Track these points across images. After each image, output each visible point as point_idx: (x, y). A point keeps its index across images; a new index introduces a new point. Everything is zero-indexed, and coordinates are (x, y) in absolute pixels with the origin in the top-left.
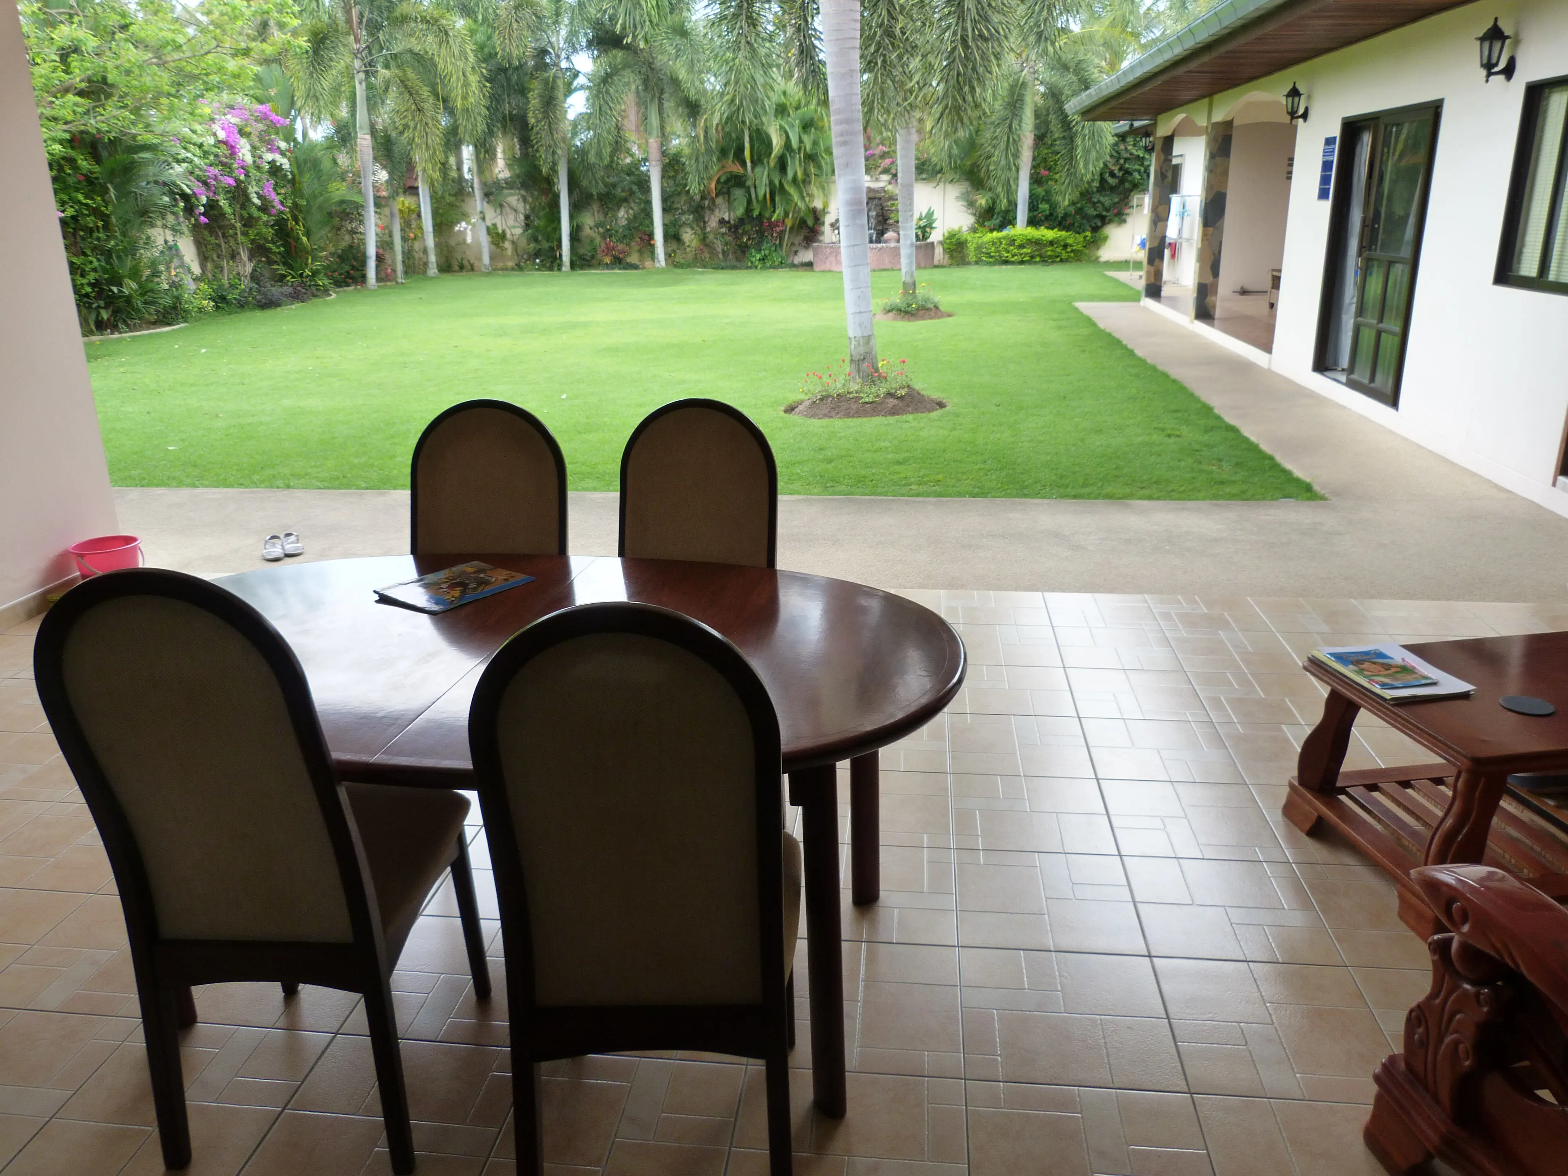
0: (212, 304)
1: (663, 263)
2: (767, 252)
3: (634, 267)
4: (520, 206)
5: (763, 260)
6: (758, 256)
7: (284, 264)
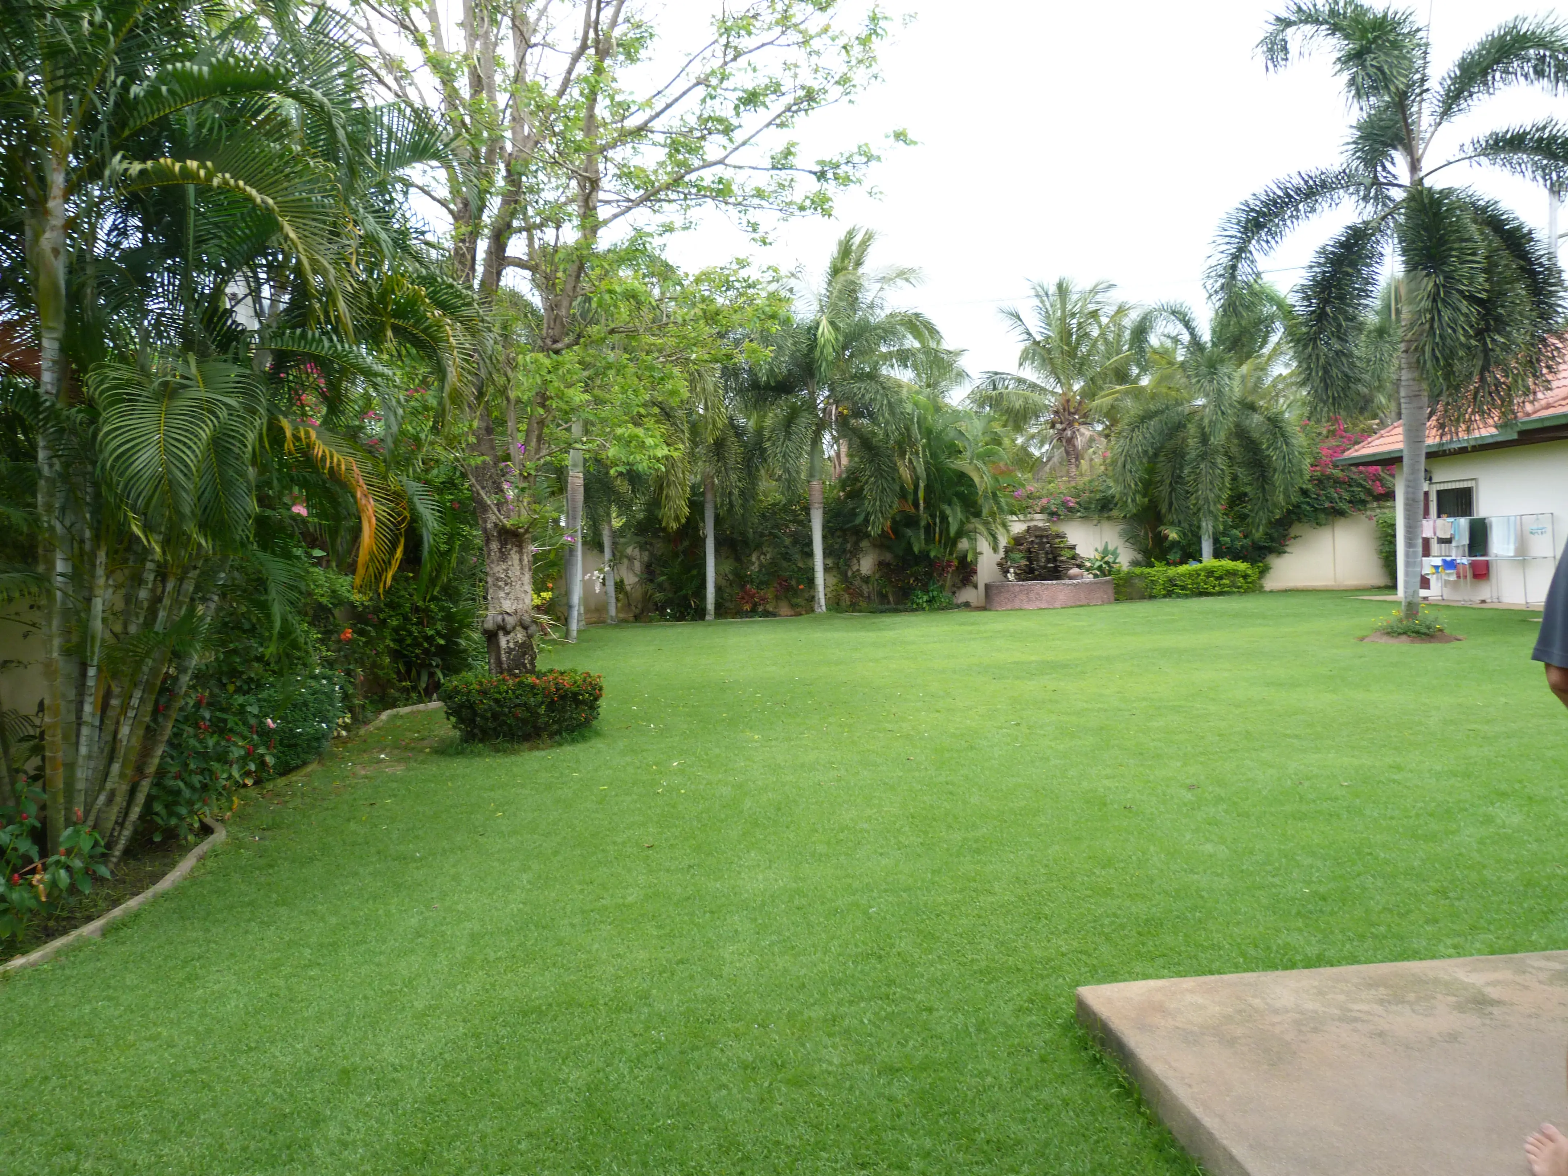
1: (824, 608)
2: (935, 593)
3: (774, 615)
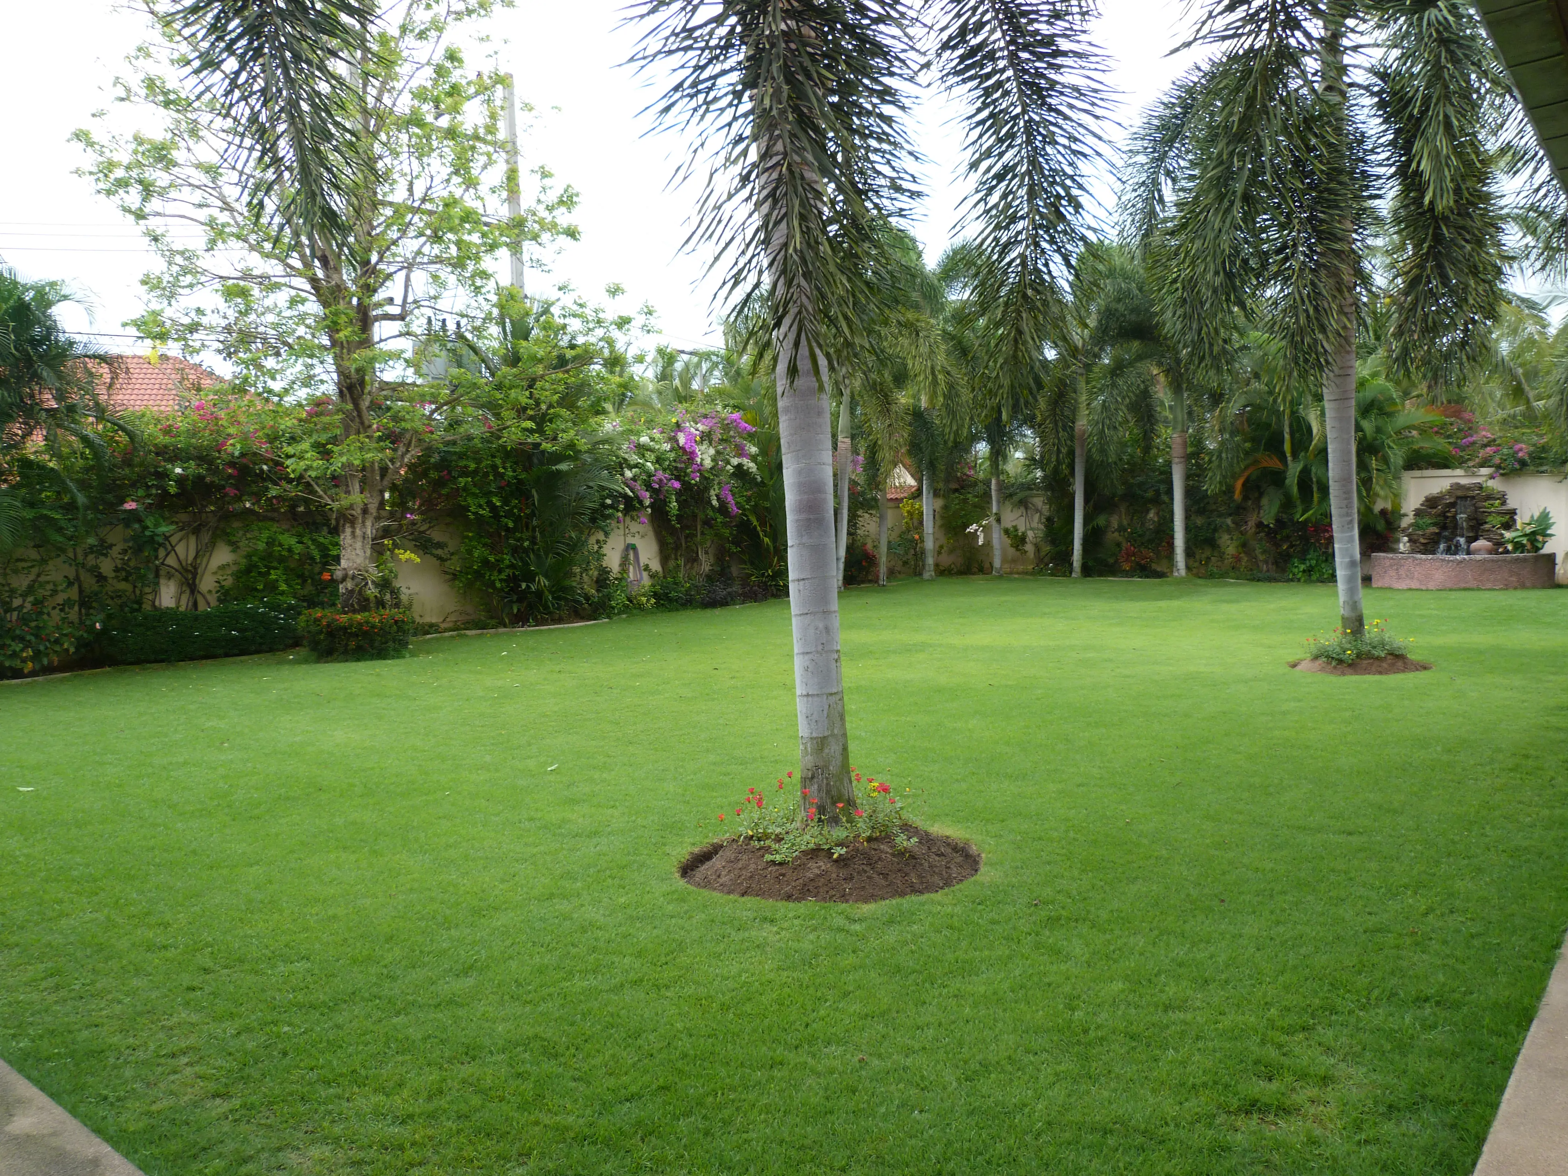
0: (653, 601)
1: (1183, 572)
2: (1313, 562)
4: (1046, 510)
5: (1309, 571)
6: (1302, 567)
7: (752, 563)
